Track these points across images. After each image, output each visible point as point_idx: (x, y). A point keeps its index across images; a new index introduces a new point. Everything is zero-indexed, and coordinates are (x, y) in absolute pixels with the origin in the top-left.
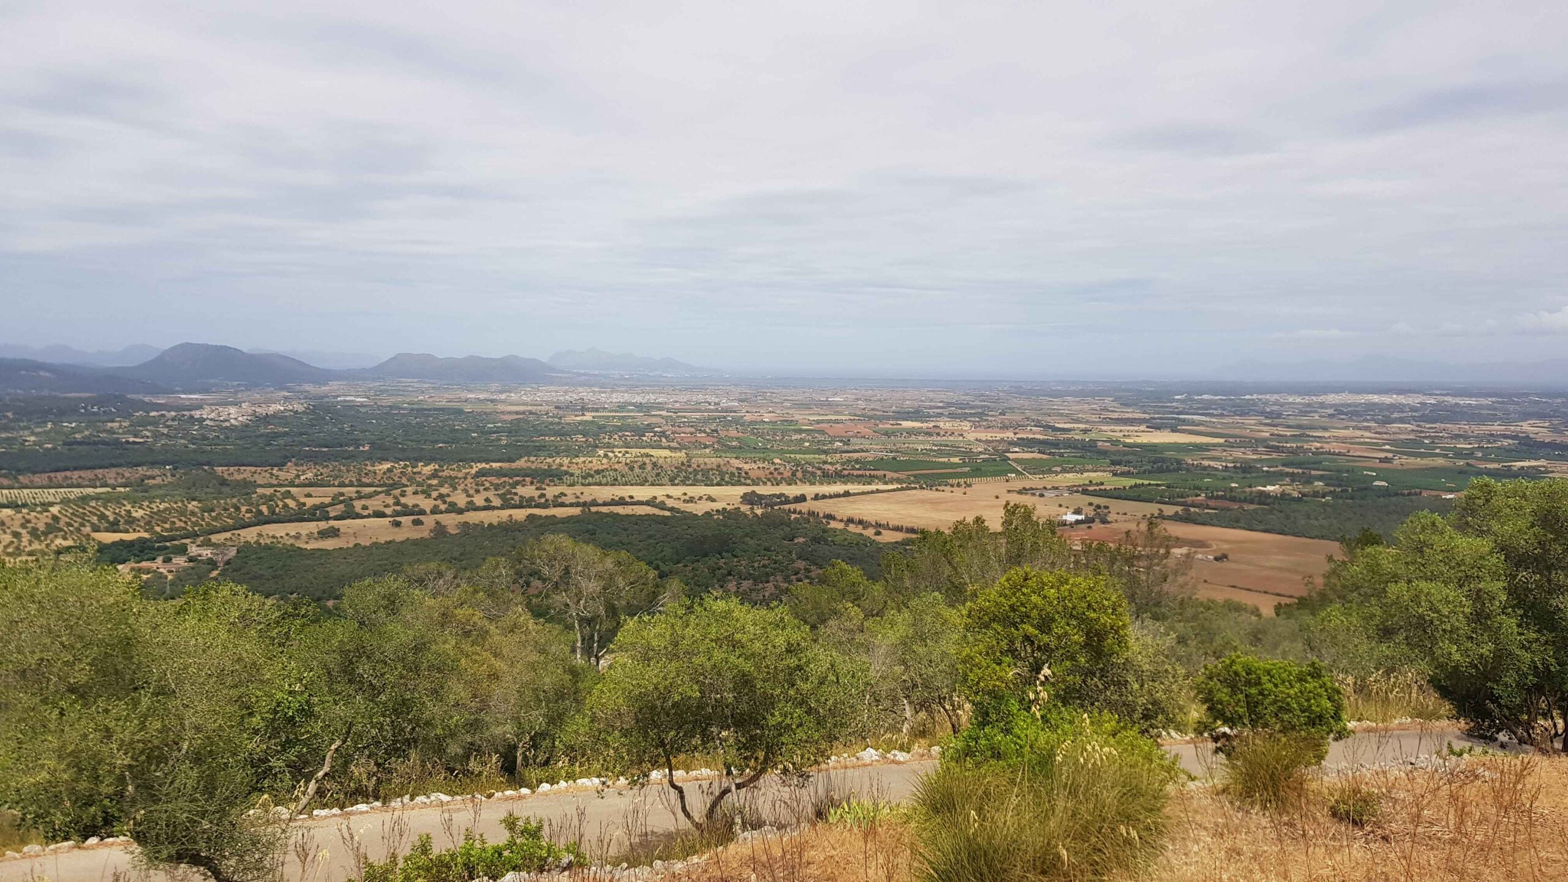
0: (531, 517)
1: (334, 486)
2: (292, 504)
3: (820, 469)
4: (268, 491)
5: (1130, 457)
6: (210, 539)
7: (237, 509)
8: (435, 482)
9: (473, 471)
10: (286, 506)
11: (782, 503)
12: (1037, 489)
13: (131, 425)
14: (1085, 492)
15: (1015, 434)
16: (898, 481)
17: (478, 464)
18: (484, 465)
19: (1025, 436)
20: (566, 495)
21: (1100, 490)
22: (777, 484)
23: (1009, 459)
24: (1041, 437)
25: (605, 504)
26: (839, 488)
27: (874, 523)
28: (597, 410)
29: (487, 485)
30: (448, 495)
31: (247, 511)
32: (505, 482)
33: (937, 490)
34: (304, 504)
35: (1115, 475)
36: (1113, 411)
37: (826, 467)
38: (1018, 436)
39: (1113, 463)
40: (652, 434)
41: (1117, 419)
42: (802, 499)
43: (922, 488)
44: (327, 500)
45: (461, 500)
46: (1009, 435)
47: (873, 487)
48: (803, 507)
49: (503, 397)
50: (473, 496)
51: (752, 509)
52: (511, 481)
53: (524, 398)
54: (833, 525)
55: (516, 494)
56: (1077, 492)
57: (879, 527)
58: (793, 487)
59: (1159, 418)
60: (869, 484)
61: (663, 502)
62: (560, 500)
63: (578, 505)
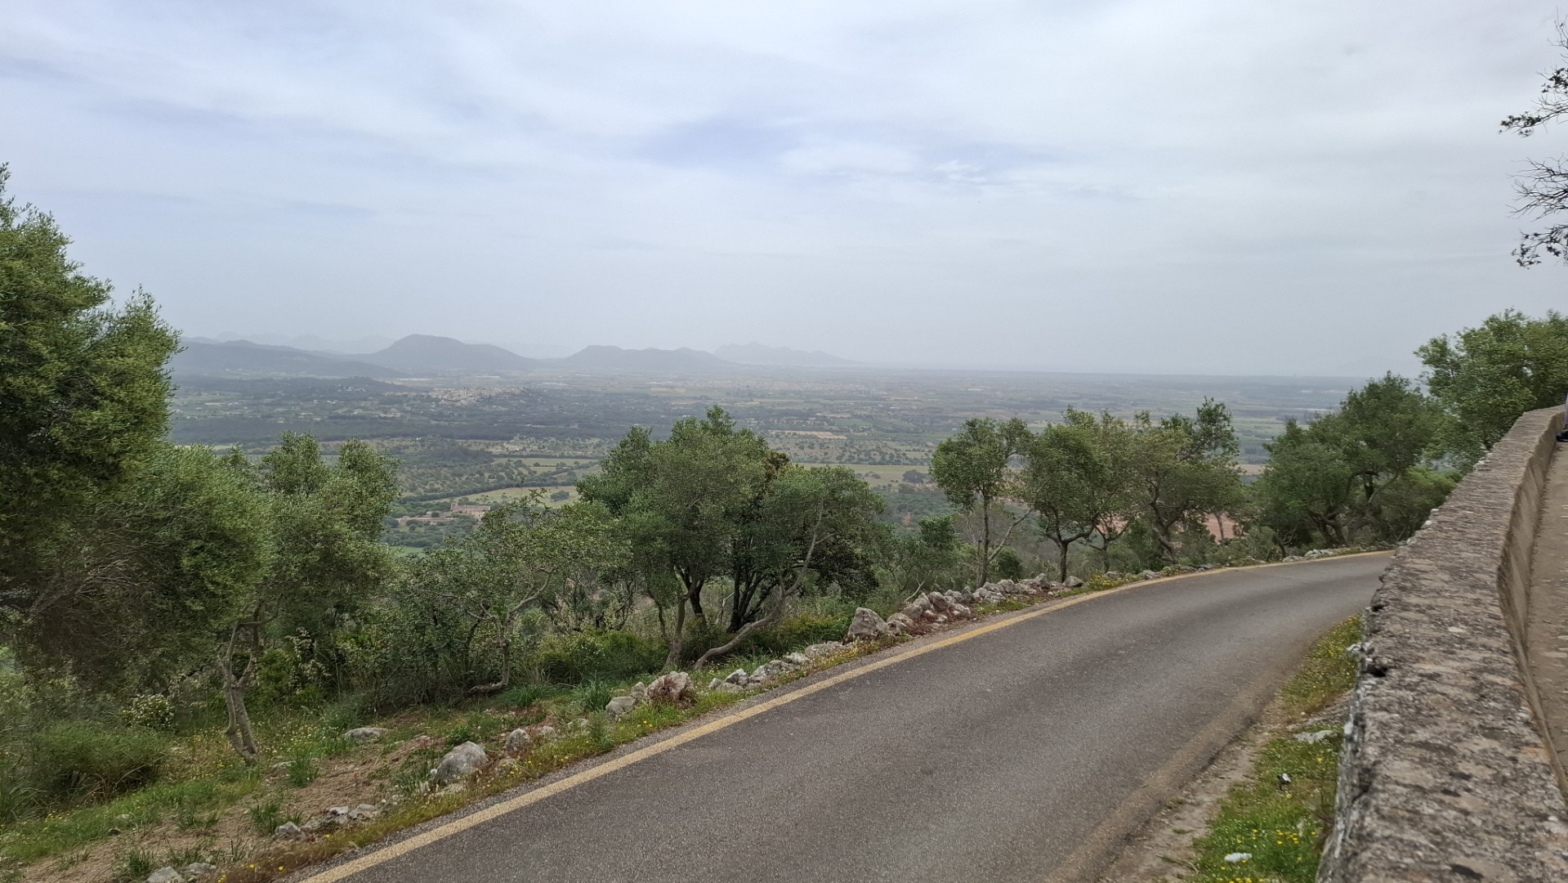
1: (555, 457)
2: (525, 472)
4: (504, 461)
6: (467, 499)
7: (482, 475)
10: (520, 474)
13: (381, 403)
31: (490, 477)
34: (535, 472)
40: (815, 418)
44: (554, 470)
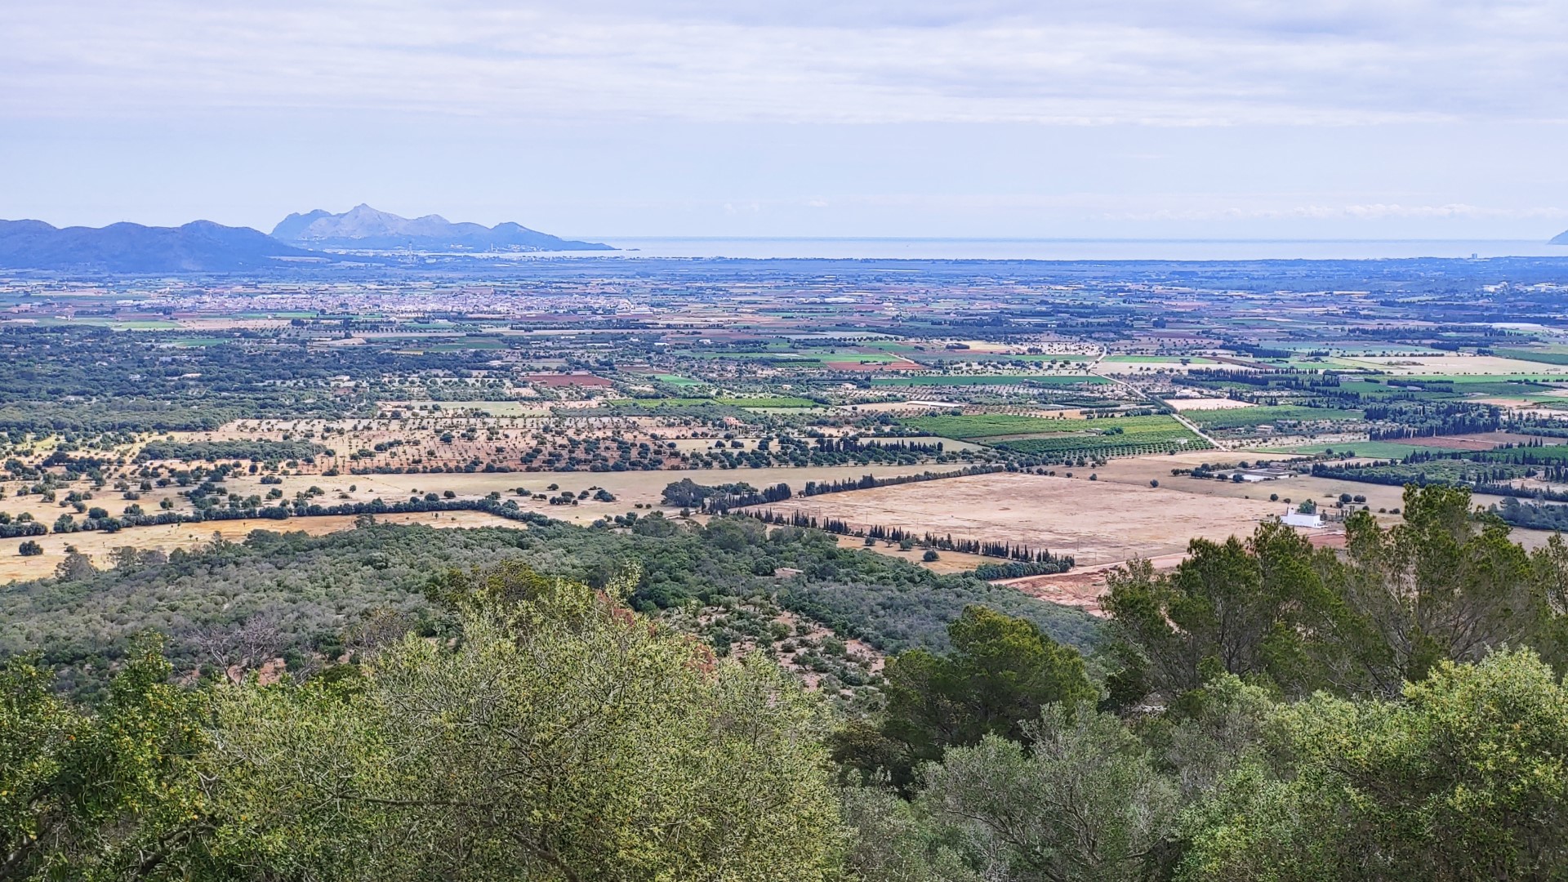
0: (257, 539)
3: (812, 435)
5: (1403, 405)
8: (59, 470)
9: (136, 448)
11: (740, 503)
12: (1226, 467)
14: (1320, 472)
15: (1185, 362)
16: (966, 455)
17: (145, 435)
18: (155, 436)
19: (1203, 367)
20: (320, 493)
21: (1348, 467)
22: (733, 467)
23: (1175, 412)
24: (1234, 368)
25: (398, 509)
26: (852, 472)
27: (922, 539)
28: (374, 327)
29: (165, 474)
30: (88, 496)
32: (199, 468)
33: (1040, 472)
35: (1375, 436)
36: (1366, 317)
37: (827, 431)
38: (1190, 366)
39: (1371, 415)
40: (485, 372)
41: (1374, 332)
42: (781, 493)
43: (1011, 469)
45: (115, 507)
46: (1172, 365)
47: (918, 469)
48: (784, 509)
49: (188, 302)
50: (136, 498)
51: (685, 515)
52: (212, 467)
53: (230, 304)
54: (844, 542)
55: (222, 492)
56: (1304, 472)
57: (934, 546)
58: (763, 471)
59: (1453, 329)
60: (911, 462)
61: (511, 504)
62: (310, 503)
63: (345, 511)
